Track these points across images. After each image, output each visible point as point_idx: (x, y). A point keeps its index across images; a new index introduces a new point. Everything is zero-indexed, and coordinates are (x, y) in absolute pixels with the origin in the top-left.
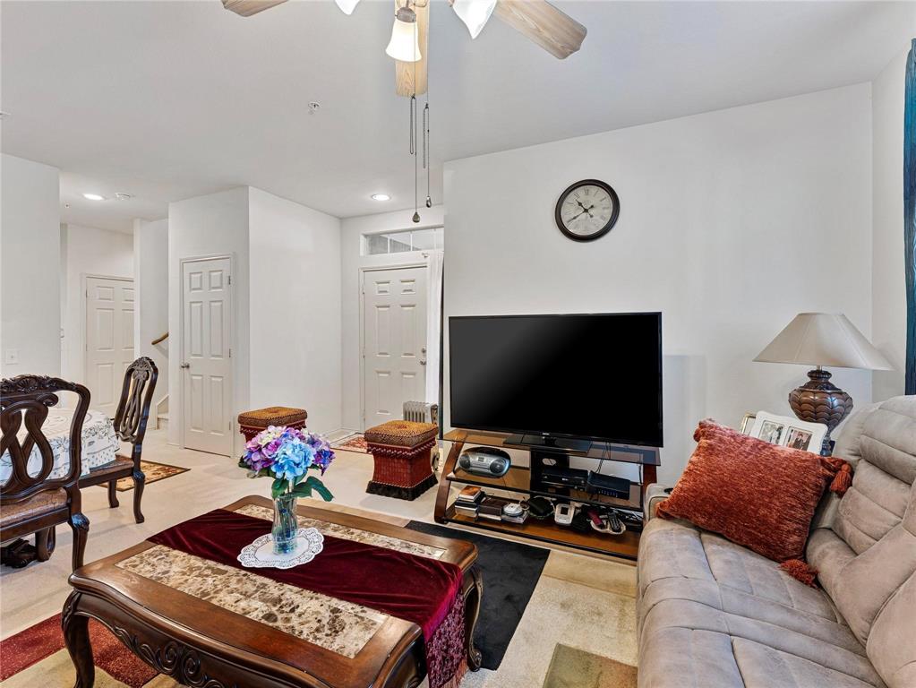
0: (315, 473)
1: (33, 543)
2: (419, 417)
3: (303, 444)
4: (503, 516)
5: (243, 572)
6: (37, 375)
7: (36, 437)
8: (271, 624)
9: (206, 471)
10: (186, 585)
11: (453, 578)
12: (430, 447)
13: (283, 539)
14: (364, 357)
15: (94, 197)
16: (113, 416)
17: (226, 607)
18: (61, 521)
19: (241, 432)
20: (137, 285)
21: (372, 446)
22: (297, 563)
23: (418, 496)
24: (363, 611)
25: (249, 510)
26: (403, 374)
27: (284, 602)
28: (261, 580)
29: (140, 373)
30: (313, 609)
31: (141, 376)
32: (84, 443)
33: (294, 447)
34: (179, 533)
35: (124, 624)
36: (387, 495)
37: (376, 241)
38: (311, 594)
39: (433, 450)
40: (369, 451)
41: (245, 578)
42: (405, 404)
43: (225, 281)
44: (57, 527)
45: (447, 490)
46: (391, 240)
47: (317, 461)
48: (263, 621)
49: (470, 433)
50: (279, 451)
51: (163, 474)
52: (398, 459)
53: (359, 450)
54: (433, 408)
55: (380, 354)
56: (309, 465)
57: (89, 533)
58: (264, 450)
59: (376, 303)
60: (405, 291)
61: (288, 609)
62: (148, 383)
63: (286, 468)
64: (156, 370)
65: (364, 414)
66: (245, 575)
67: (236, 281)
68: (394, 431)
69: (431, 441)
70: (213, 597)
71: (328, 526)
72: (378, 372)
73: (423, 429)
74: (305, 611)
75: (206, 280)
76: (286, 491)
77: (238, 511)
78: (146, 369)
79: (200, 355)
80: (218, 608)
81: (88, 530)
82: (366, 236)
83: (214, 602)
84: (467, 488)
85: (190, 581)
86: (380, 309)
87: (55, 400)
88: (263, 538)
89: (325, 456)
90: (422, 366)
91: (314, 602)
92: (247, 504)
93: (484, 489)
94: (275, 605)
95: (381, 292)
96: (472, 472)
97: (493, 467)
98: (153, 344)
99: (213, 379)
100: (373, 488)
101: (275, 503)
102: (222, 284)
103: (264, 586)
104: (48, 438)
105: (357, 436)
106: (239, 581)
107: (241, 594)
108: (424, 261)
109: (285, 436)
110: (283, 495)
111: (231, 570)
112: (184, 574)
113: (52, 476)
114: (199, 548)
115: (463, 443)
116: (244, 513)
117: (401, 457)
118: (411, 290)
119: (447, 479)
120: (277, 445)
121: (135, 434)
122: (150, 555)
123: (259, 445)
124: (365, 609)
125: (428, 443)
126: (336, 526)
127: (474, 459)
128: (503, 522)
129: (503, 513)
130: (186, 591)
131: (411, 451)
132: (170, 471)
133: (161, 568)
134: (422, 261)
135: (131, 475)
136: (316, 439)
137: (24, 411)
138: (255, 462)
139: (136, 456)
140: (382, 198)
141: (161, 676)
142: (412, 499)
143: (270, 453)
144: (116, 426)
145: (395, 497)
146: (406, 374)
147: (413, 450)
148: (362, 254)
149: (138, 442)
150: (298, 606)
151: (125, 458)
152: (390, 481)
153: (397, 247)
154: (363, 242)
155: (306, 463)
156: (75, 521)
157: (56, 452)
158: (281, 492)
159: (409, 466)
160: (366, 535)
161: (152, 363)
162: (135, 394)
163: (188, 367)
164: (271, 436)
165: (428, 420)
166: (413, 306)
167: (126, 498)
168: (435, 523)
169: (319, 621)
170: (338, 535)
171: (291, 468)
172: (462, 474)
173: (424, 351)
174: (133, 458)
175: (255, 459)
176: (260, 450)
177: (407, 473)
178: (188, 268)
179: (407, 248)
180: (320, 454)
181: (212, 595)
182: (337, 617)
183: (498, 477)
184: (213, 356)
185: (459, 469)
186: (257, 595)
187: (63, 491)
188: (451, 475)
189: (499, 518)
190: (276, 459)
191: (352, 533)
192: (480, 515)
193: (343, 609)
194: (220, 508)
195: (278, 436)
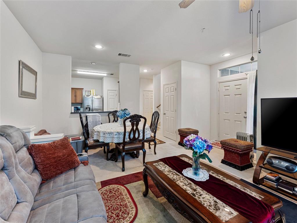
0: (206, 152)
1: (136, 153)
2: (245, 139)
3: (203, 142)
4: (294, 192)
5: (184, 177)
6: (137, 114)
7: (137, 129)
8: (194, 197)
9: (170, 144)
10: (169, 175)
11: (269, 211)
12: (250, 152)
13: (196, 171)
14: (219, 114)
15: (145, 71)
16: (150, 126)
17: (180, 186)
18: (141, 150)
19: (179, 134)
20: (153, 92)
21: (224, 147)
22: (200, 180)
23: (244, 170)
24: (226, 206)
25: (184, 159)
26: (235, 121)
27: (197, 191)
28: (189, 181)
29: (155, 115)
30: (207, 198)
31: (156, 116)
32: (145, 131)
33: (200, 142)
34: (166, 160)
35: (156, 180)
36: (230, 166)
37: (224, 72)
38: (206, 192)
39: (251, 153)
40: (222, 148)
41: (185, 179)
42: (237, 133)
43: (175, 89)
44: (140, 151)
45: (259, 171)
46: (230, 70)
47: (207, 148)
48: (191, 195)
49: (273, 150)
50: (195, 142)
51: (160, 143)
52: (234, 153)
53: (217, 147)
54: (251, 136)
55: (225, 113)
56: (205, 149)
57: (146, 154)
58: (190, 141)
59: (224, 94)
60: (237, 89)
61: (199, 194)
62: (157, 118)
63: (197, 148)
64: (159, 114)
65: (219, 134)
66: (185, 178)
67: (178, 89)
68: (233, 143)
69: (250, 149)
70: (176, 182)
71: (210, 171)
72: (225, 120)
73: (247, 144)
74: (205, 197)
75: (170, 90)
76: (197, 156)
77: (181, 158)
78: (157, 114)
79: (168, 111)
80: (178, 185)
81: (146, 153)
82: (220, 70)
83: (177, 183)
84: (271, 173)
85: (170, 174)
86: (225, 96)
87: (140, 120)
88: (189, 168)
89: (210, 147)
90: (245, 119)
91: (207, 195)
92: (183, 157)
93: (280, 176)
94: (195, 191)
95: (226, 90)
96: (274, 167)
97: (287, 167)
98: (157, 107)
99: (171, 118)
100: (223, 162)
101: (193, 158)
102: (174, 90)
103: (191, 184)
104: (139, 129)
105: (216, 142)
106: (183, 179)
107: (184, 183)
108: (246, 76)
109: (197, 138)
110: (196, 157)
111: (181, 175)
112: (168, 172)
113: (139, 139)
114: (172, 166)
115: (269, 153)
116: (183, 159)
117: (236, 153)
118: (239, 89)
119: (260, 166)
120: (194, 140)
121: (154, 131)
122: (160, 164)
123: (189, 140)
124: (227, 206)
125: (249, 150)
126: (213, 172)
127: (276, 162)
128: (293, 195)
129: (294, 190)
130: (169, 177)
131: (241, 151)
132: (162, 142)
133: (163, 168)
134: (245, 76)
135: (154, 141)
136: (206, 140)
137: (135, 122)
138: (188, 145)
139: (155, 136)
140: (227, 55)
141: (163, 197)
142: (241, 170)
143: (192, 143)
144: (150, 128)
145: (233, 168)
146: (236, 121)
147: (242, 151)
148: (218, 77)
149: (155, 133)
150: (202, 195)
151: (153, 137)
152: (231, 161)
153: (232, 72)
154: (219, 72)
155: (204, 148)
156: (143, 150)
157: (140, 133)
158: (195, 156)
159: (239, 157)
160: (225, 179)
161: (158, 113)
162: (154, 120)
163: (165, 114)
164: (193, 137)
165: (249, 140)
166: (241, 95)
167: (152, 147)
168: (253, 183)
169: (210, 203)
170: (214, 175)
171: (199, 149)
172: (268, 166)
173: (245, 113)
174: (154, 137)
175: (188, 144)
176: (189, 141)
177: (239, 160)
178: (166, 87)
179: (237, 72)
180: (208, 146)
181: (176, 181)
182: (217, 204)
183: (291, 173)
184: (167, 111)
185: (266, 164)
186: (189, 186)
187: (141, 142)
188: (262, 165)
189: (291, 192)
190: (194, 145)
191: (219, 176)
192: (278, 187)
193: (218, 202)
194: (176, 156)
195: (194, 138)
